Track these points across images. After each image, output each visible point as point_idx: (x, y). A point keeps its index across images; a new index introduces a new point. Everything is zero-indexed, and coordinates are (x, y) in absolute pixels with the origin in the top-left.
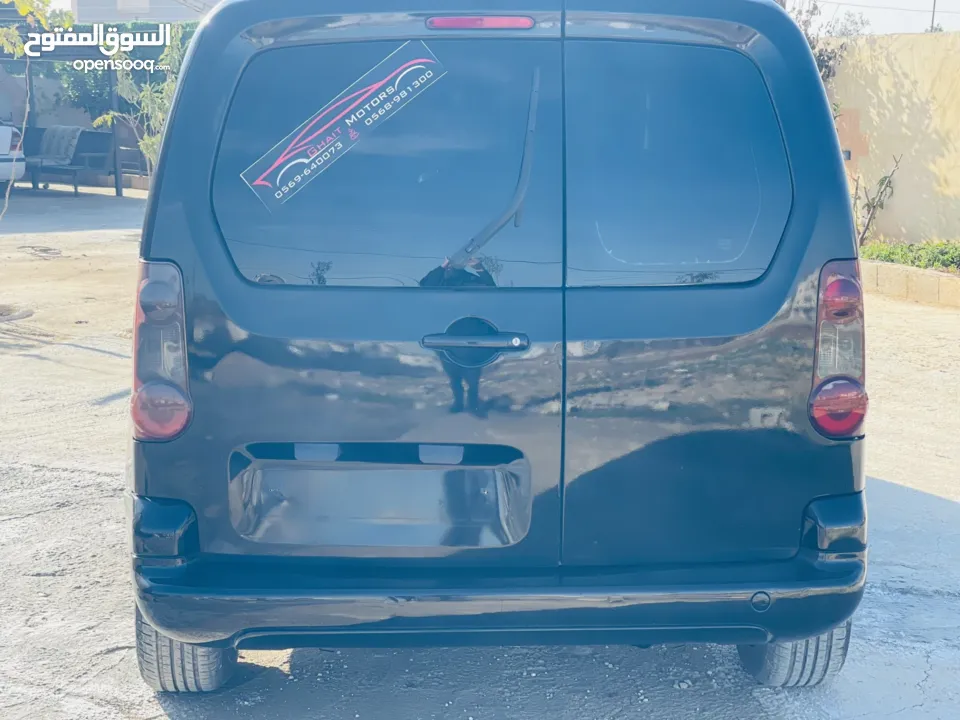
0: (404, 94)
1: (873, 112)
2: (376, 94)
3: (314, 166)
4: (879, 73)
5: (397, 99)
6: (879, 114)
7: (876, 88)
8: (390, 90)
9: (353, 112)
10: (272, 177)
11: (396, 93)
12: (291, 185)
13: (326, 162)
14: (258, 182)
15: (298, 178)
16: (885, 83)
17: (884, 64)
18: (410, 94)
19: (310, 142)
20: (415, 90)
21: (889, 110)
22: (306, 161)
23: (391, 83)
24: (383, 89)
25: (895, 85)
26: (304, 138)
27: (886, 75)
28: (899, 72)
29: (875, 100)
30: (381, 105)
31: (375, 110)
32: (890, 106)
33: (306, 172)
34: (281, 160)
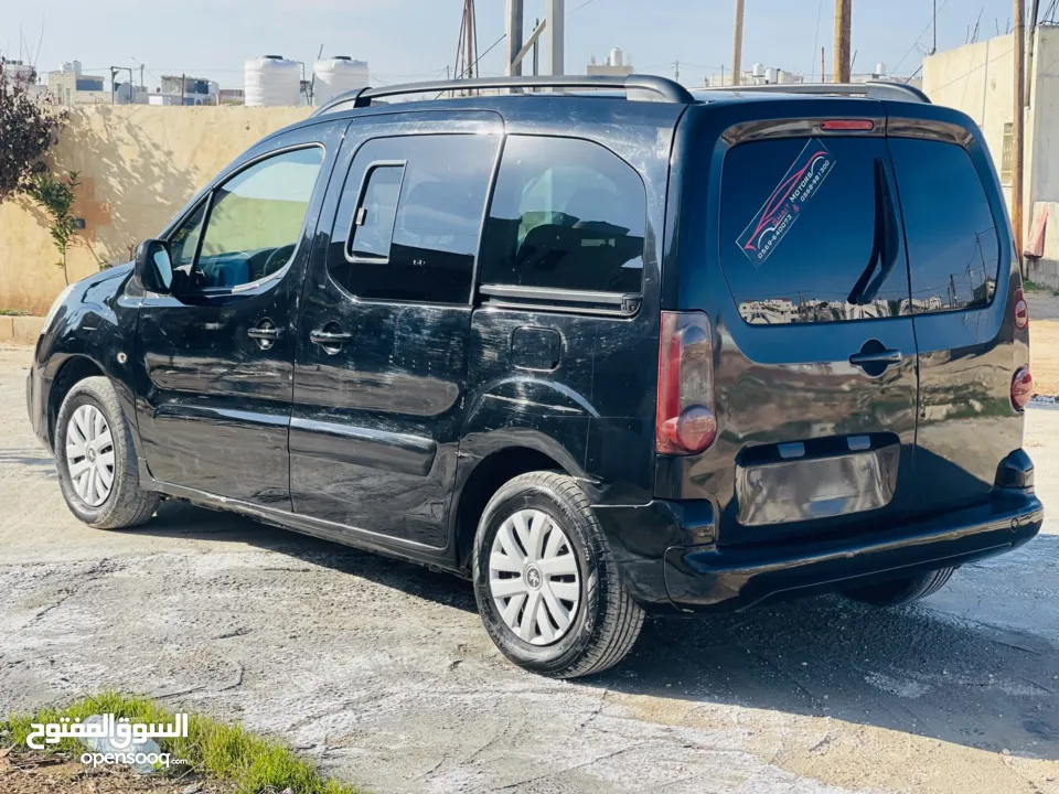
0: (817, 178)
1: (113, 181)
2: (802, 179)
3: (778, 233)
4: (118, 143)
5: (814, 182)
6: (121, 183)
7: (117, 158)
8: (810, 175)
9: (793, 191)
10: (754, 243)
11: (813, 177)
12: (767, 247)
13: (784, 230)
14: (747, 247)
15: (770, 243)
16: (128, 153)
17: (125, 135)
18: (821, 178)
19: (772, 216)
20: (824, 174)
21: (136, 179)
22: (773, 229)
23: (808, 170)
24: (805, 175)
25: (142, 155)
26: (768, 213)
27: (127, 144)
28: (147, 143)
29: (115, 169)
30: (807, 187)
31: (804, 190)
32: (137, 175)
33: (774, 238)
34: (757, 231)
